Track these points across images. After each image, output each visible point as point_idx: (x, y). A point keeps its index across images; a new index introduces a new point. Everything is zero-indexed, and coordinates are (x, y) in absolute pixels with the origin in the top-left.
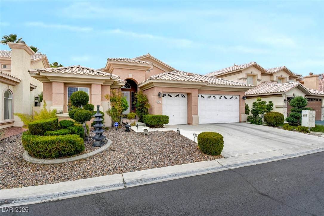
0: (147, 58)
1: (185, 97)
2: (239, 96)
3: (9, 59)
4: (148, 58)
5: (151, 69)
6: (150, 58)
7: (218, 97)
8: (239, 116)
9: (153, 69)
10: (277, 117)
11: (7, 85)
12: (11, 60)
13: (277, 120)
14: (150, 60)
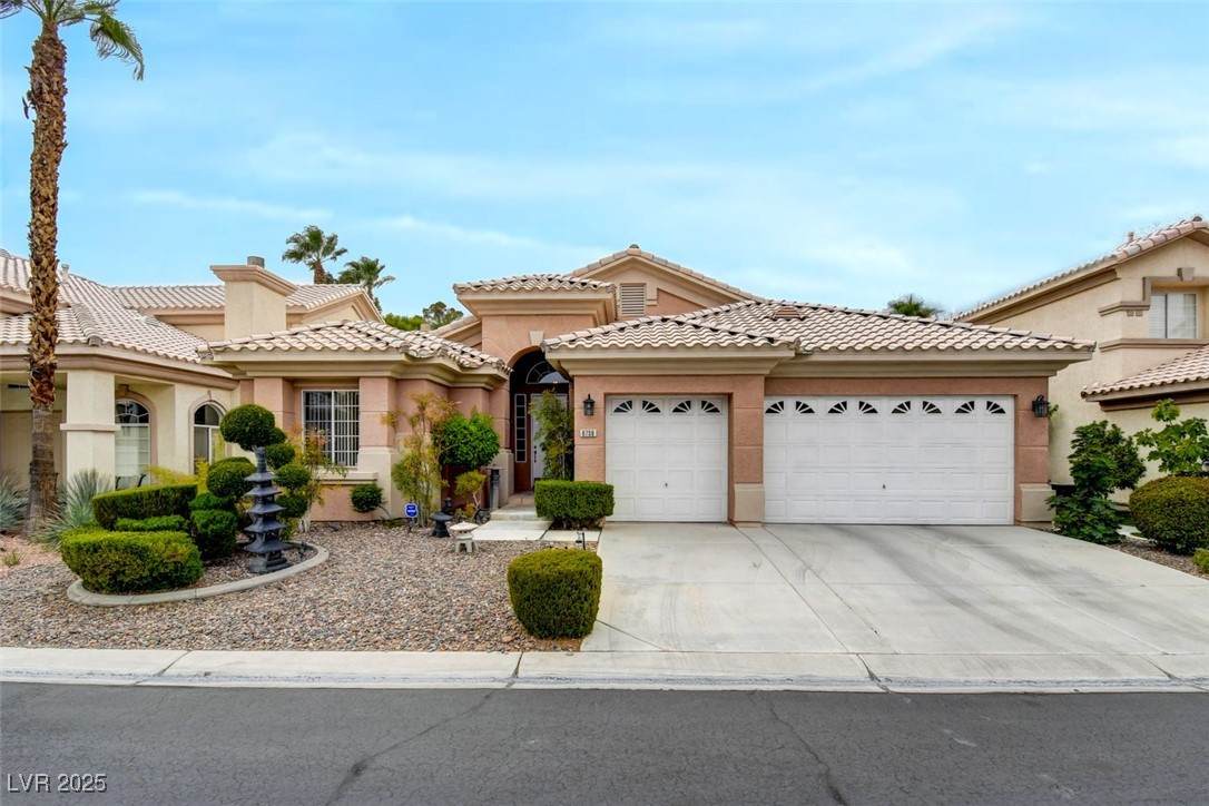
0: (629, 261)
1: (716, 410)
2: (1015, 396)
3: (220, 312)
4: (633, 262)
5: (650, 303)
6: (641, 262)
7: (885, 405)
8: (1012, 493)
9: (655, 303)
10: (1183, 503)
11: (205, 390)
12: (223, 315)
13: (1183, 521)
14: (641, 267)
